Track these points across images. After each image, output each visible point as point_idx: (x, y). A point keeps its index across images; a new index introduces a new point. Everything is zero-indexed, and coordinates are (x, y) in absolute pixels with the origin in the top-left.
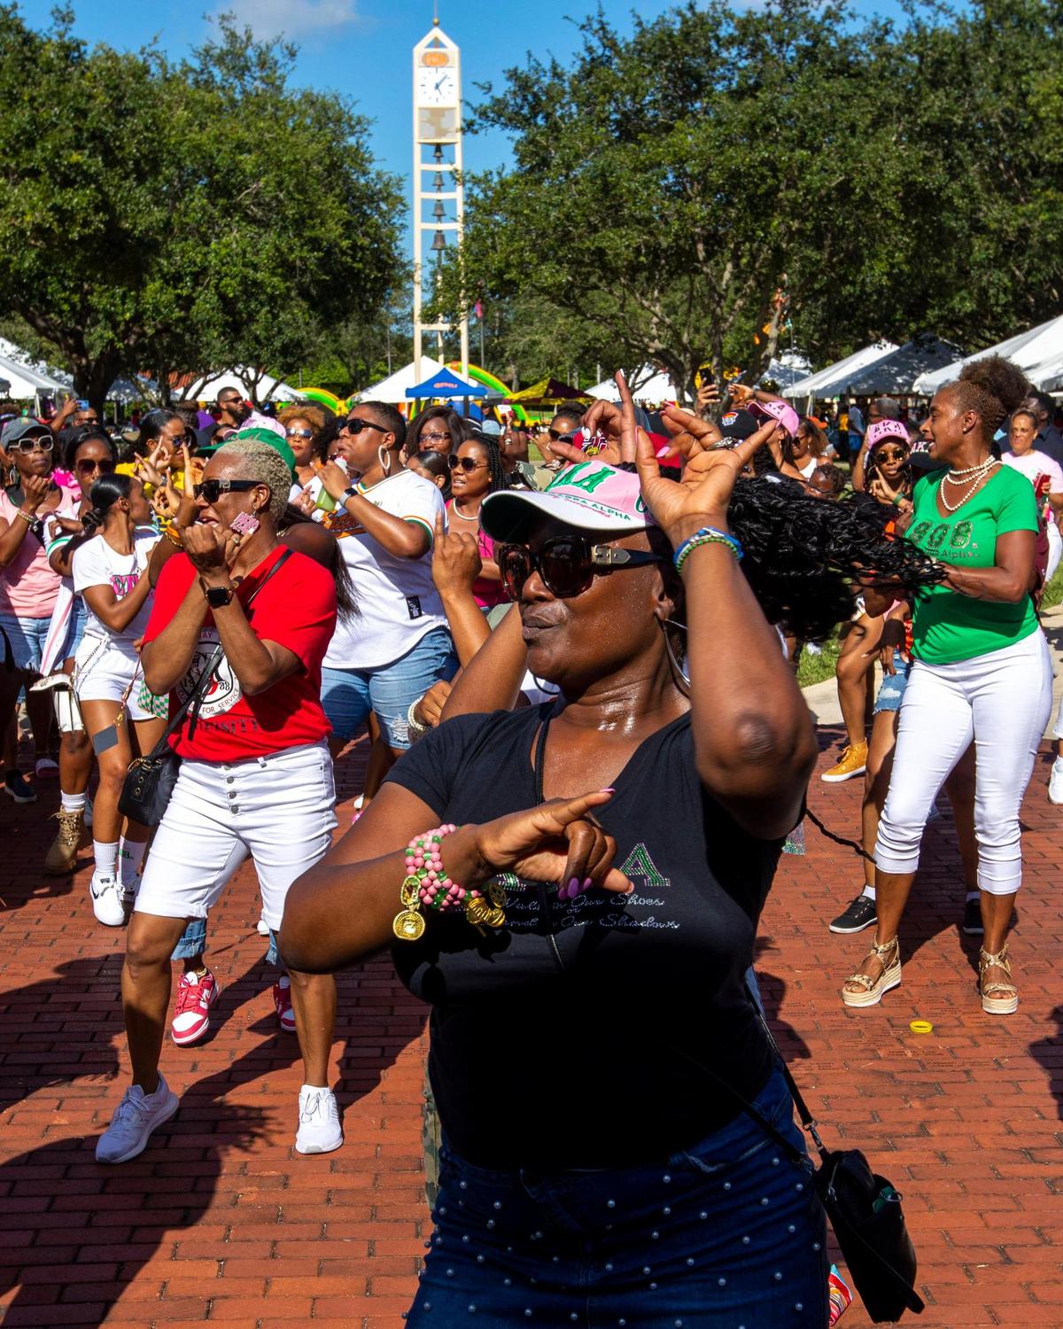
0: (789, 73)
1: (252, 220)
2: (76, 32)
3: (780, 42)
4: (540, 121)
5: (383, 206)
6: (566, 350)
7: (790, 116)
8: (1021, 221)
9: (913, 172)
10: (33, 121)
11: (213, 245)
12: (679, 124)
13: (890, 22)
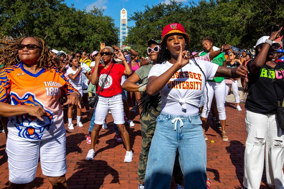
0: (174, 13)
1: (98, 33)
2: (74, 7)
3: (173, 8)
4: (139, 19)
5: (117, 32)
6: (142, 52)
7: (174, 18)
8: (207, 33)
9: (192, 26)
10: (68, 19)
11: (92, 37)
12: (159, 20)
13: (188, 6)
